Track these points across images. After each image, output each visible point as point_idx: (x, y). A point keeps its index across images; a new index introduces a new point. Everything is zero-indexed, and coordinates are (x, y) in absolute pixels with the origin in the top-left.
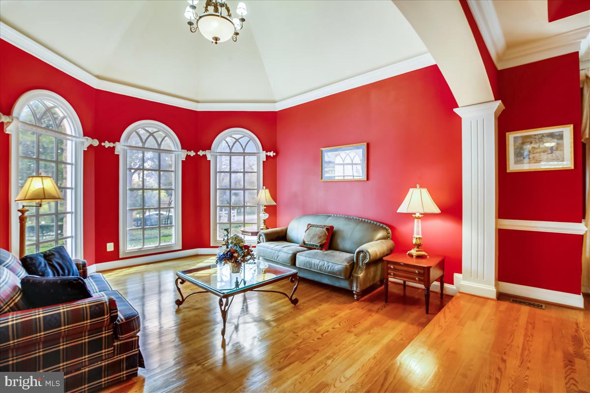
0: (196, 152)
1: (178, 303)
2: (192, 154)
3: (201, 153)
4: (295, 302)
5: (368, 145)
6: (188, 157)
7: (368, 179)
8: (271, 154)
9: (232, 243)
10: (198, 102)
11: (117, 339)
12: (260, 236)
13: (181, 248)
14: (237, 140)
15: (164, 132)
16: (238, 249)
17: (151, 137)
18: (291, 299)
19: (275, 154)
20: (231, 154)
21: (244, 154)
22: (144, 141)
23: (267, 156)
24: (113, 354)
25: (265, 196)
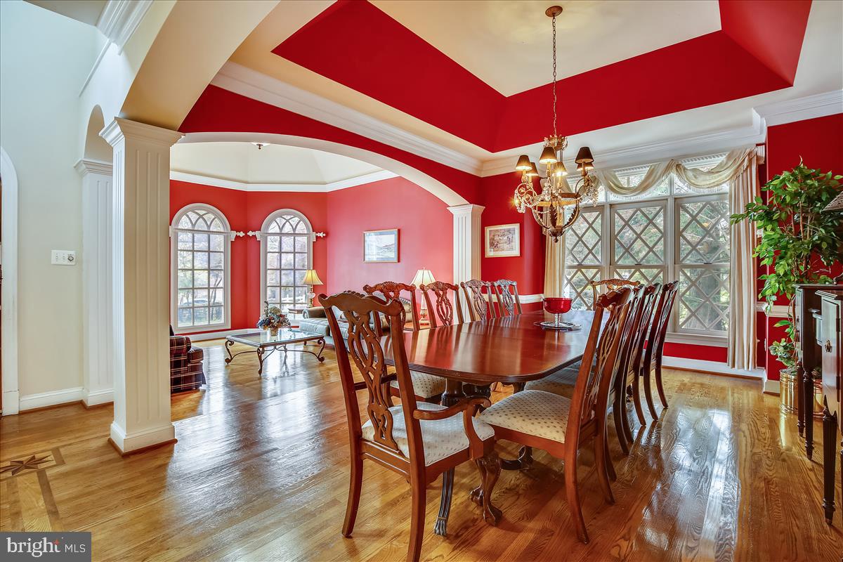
0: (246, 232)
1: (228, 361)
2: (241, 234)
3: (250, 234)
4: (322, 359)
5: (399, 231)
6: (237, 237)
7: (399, 261)
8: (321, 235)
9: (270, 312)
10: (247, 182)
11: (190, 362)
12: (305, 312)
13: (230, 328)
14: (288, 221)
15: (213, 214)
16: (275, 317)
17: (201, 219)
18: (318, 357)
19: (324, 235)
20: (281, 234)
21: (295, 234)
22: (194, 222)
23: (317, 237)
24: (187, 371)
25: (312, 276)
